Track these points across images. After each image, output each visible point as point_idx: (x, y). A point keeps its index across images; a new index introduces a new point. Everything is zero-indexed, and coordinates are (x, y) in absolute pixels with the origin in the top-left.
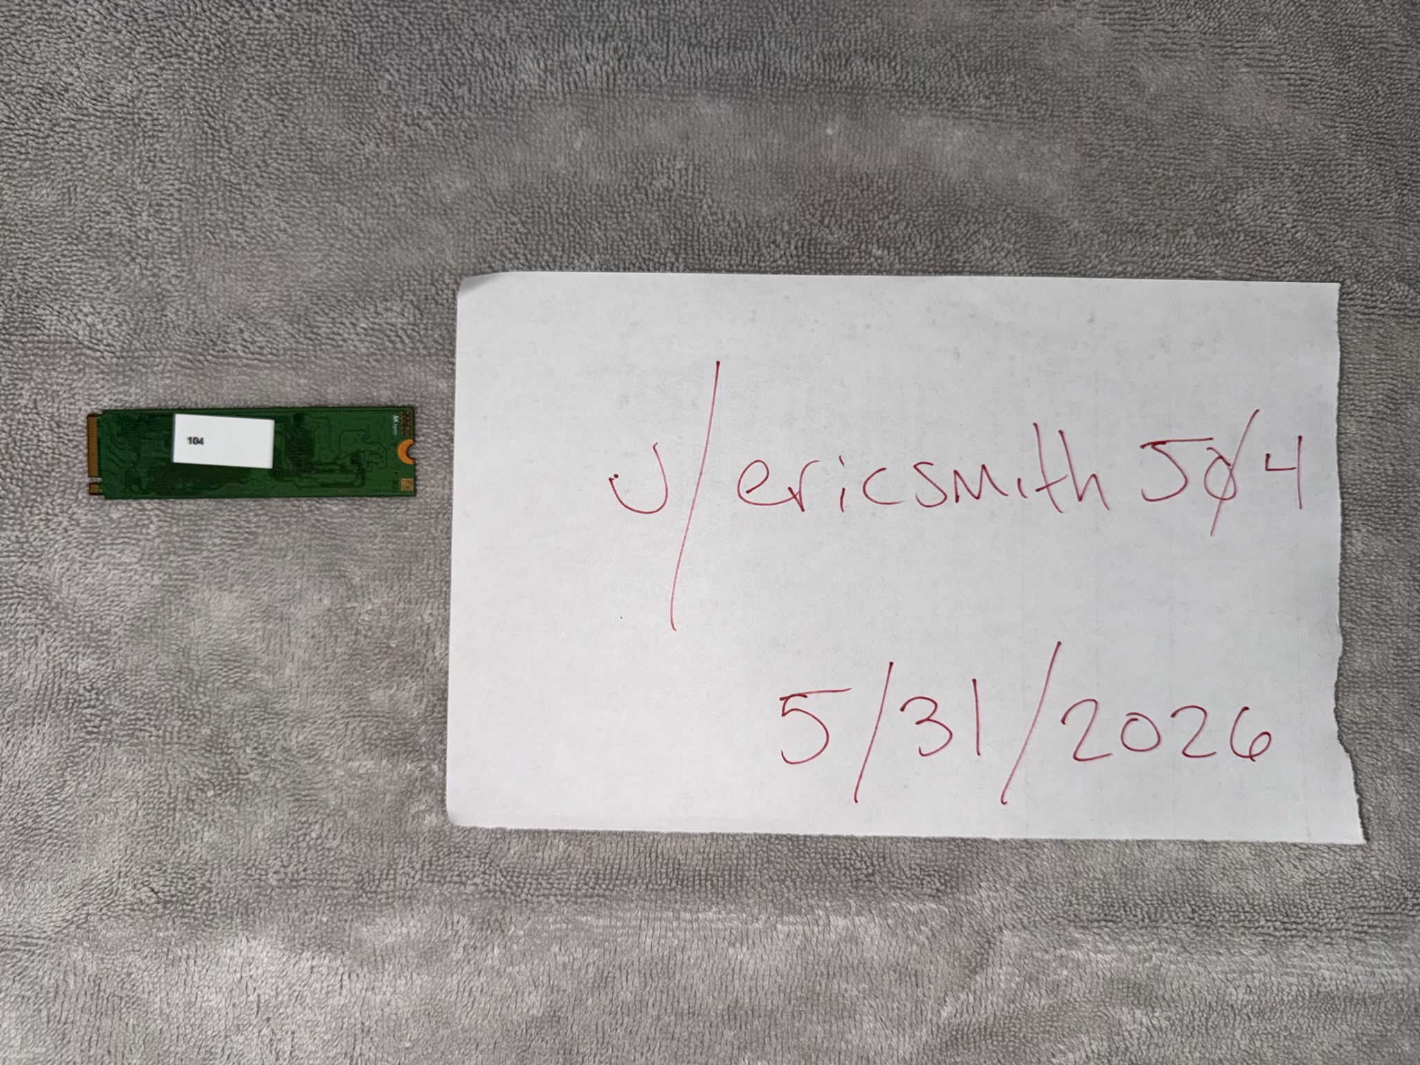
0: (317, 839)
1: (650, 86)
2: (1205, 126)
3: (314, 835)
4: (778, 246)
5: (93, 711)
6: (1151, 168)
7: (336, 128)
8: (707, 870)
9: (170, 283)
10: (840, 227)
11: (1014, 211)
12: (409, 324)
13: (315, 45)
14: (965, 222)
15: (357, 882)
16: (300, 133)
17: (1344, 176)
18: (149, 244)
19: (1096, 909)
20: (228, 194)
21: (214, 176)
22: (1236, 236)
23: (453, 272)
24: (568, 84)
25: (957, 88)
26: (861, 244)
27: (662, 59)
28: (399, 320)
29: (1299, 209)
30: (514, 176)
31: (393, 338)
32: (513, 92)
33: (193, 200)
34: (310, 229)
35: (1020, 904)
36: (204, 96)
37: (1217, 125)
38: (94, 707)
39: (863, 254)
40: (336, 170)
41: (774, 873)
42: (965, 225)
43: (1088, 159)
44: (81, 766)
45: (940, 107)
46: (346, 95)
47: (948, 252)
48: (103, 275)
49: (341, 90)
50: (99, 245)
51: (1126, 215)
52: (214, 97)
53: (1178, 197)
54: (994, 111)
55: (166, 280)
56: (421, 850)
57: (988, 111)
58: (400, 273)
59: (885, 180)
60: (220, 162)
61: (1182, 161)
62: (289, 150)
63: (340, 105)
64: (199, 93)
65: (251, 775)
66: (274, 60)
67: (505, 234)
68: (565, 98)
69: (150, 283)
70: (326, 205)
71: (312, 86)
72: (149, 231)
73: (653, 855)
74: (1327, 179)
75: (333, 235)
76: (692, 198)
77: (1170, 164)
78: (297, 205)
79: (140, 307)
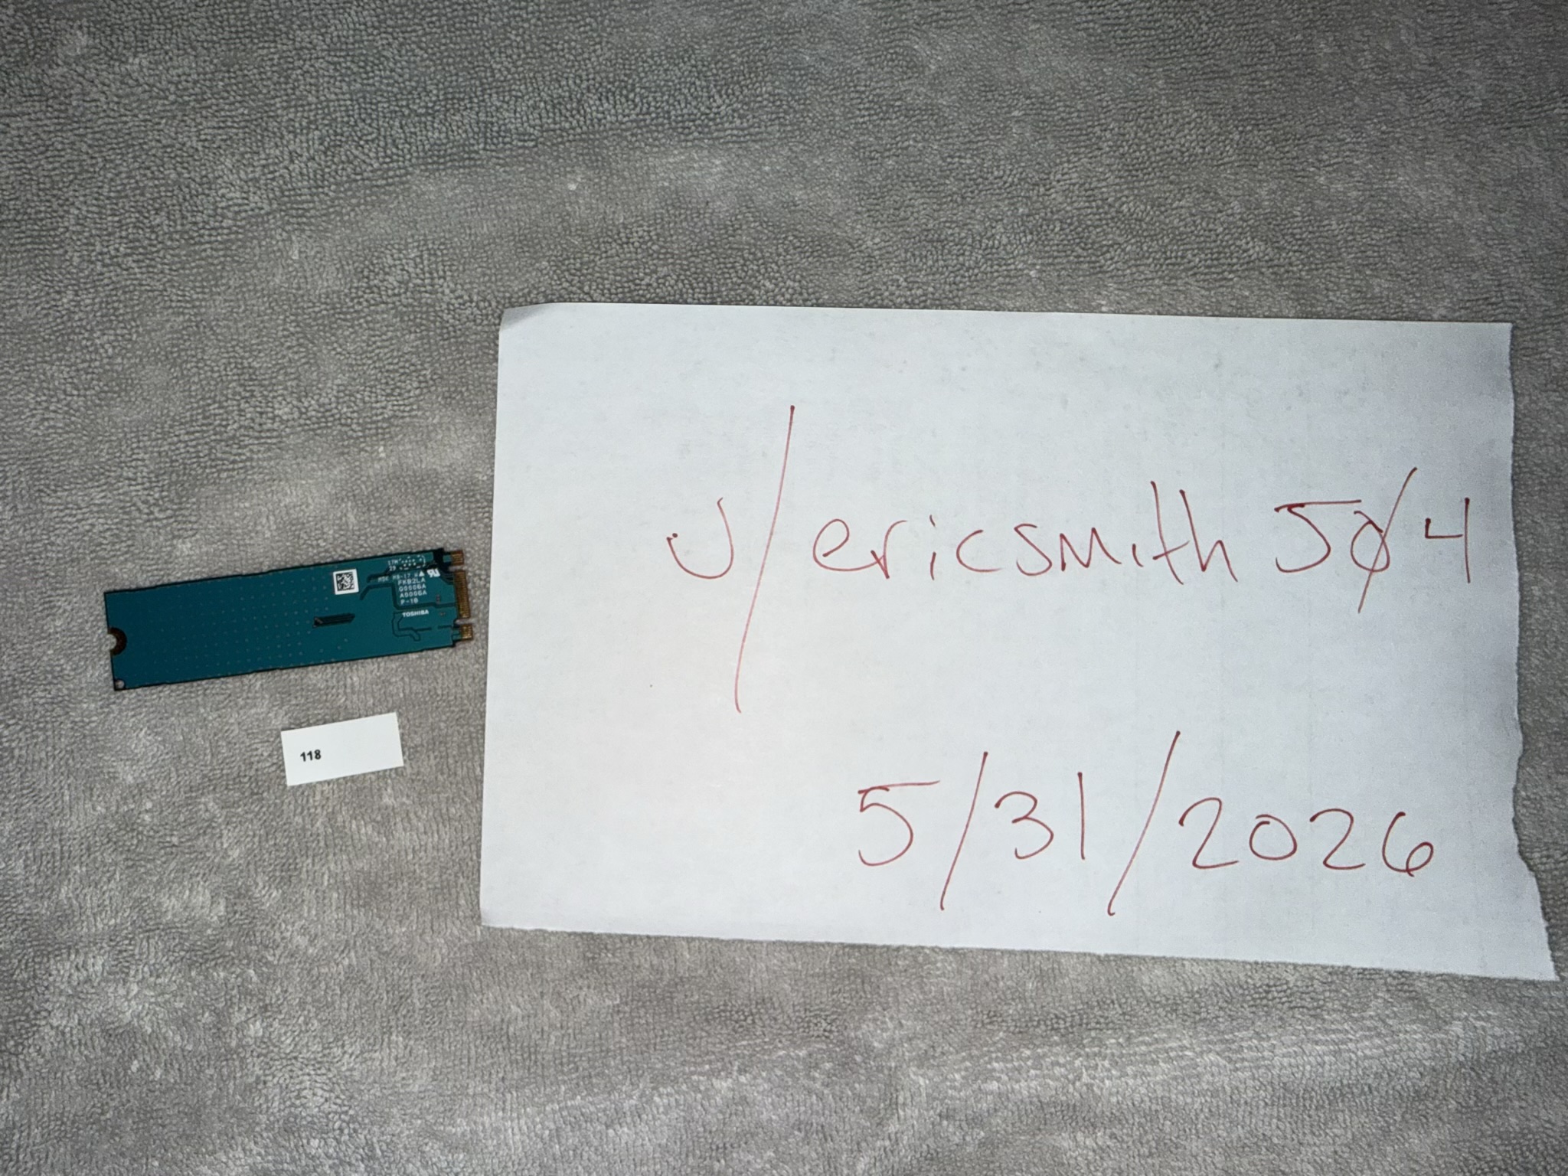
1: (361, 174)
2: (1001, 98)
6: (944, 160)
17: (1171, 126)
22: (1052, 226)
24: (273, 189)
25: (708, 111)
37: (1014, 94)
43: (870, 163)
45: (691, 137)
53: (981, 187)
54: (752, 130)
57: (746, 132)
59: (646, 228)
68: (271, 204)
70: (32, 368)
74: (1153, 132)
76: (432, 285)
77: (968, 149)
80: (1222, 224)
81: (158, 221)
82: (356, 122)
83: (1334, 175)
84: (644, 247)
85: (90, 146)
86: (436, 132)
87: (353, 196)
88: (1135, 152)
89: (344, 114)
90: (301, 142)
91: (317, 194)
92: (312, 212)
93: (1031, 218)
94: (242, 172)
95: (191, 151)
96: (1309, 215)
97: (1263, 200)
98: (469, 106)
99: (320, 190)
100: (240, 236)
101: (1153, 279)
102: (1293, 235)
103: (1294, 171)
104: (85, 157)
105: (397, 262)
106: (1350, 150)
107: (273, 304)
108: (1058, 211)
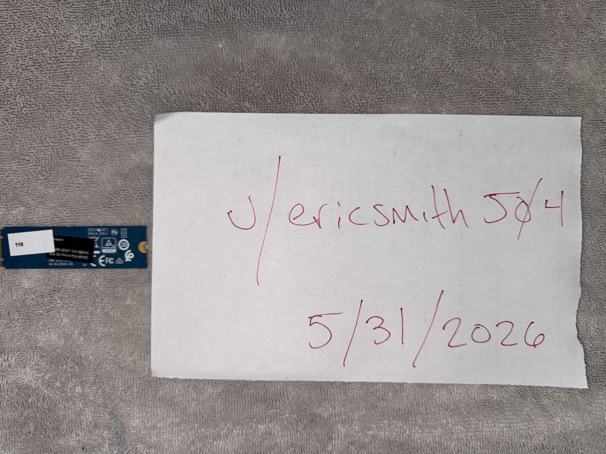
77: (391, 40)
80: (496, 80)
81: (45, 52)
82: (130, 13)
83: (544, 62)
84: (249, 74)
85: (19, 17)
86: (164, 19)
87: (128, 46)
88: (461, 46)
89: (125, 9)
90: (107, 20)
91: (112, 44)
92: (110, 52)
93: (415, 71)
94: (81, 33)
95: (60, 21)
96: (532, 79)
97: (514, 71)
98: (178, 9)
99: (114, 43)
100: (79, 60)
101: (465, 102)
102: (525, 87)
103: (528, 60)
104: (16, 22)
105: (144, 75)
106: (552, 53)
107: (91, 89)
108: (427, 69)
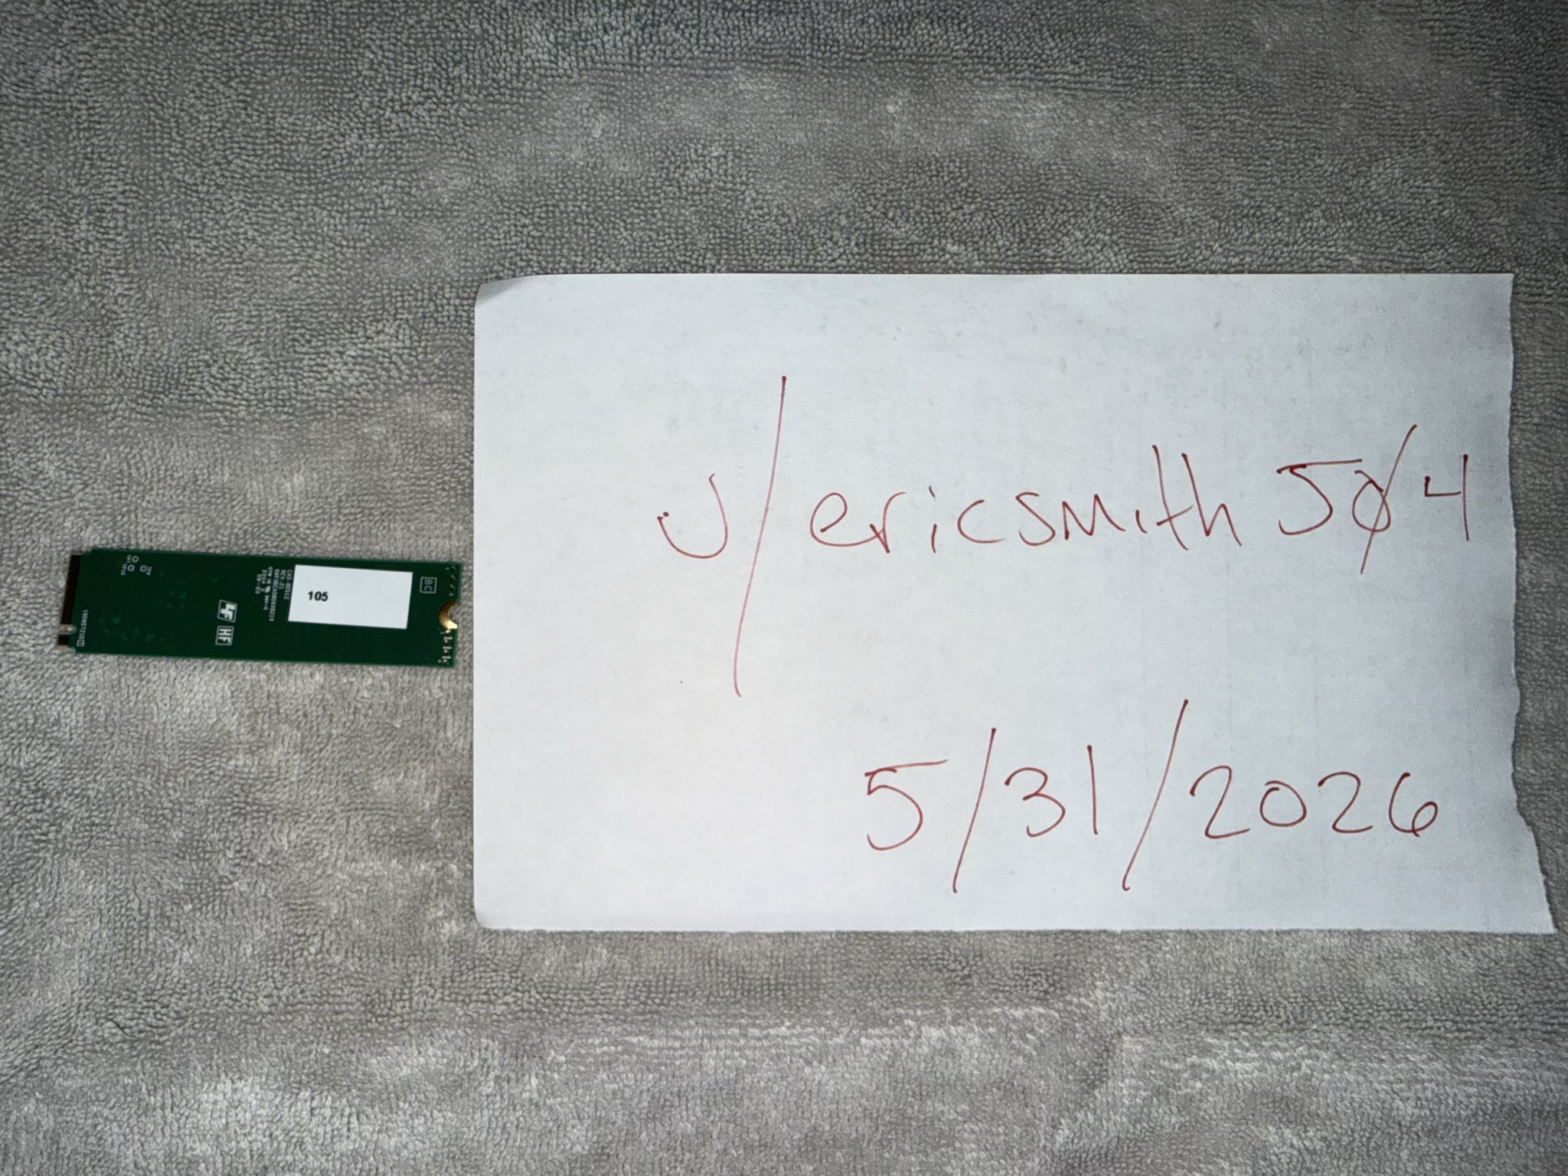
0: (317, 954)
1: (680, 59)
2: (1332, 87)
3: (313, 950)
4: (836, 243)
5: (39, 816)
6: (1269, 140)
7: (309, 117)
8: (776, 978)
9: (116, 303)
10: (907, 220)
11: (1108, 196)
12: (404, 348)
13: (280, 17)
14: (1052, 210)
15: (365, 1004)
16: (267, 123)
18: (90, 257)
19: (1230, 1010)
20: (183, 197)
21: (165, 175)
22: (1372, 216)
23: (456, 284)
24: (584, 59)
25: (1040, 52)
26: (933, 238)
27: (693, 26)
28: (393, 344)
29: (1445, 182)
30: (523, 170)
31: (386, 365)
32: (519, 70)
33: (141, 204)
34: (284, 237)
35: (1141, 1005)
36: (149, 79)
37: (1345, 85)
38: (41, 811)
39: (936, 250)
40: (312, 167)
41: (855, 979)
42: (1053, 214)
43: (1195, 131)
44: (30, 882)
46: (318, 77)
47: (1034, 246)
48: (35, 296)
49: (313, 71)
50: (29, 260)
51: (1240, 197)
52: (162, 80)
53: (1302, 172)
54: (1084, 78)
55: (112, 300)
56: (440, 964)
57: (1077, 79)
58: (392, 286)
59: (957, 164)
60: (172, 159)
61: (1305, 130)
62: (254, 143)
63: (314, 89)
64: (142, 76)
65: (236, 884)
66: (232, 35)
67: (514, 239)
68: (580, 75)
69: (93, 304)
70: (303, 209)
71: (280, 67)
72: (88, 243)
73: (713, 962)
75: (311, 244)
76: (733, 190)
77: (1291, 134)
78: (267, 209)
79: (81, 332)
84: (953, 182)
92: (624, 92)
94: (551, 35)
105: (700, 159)
